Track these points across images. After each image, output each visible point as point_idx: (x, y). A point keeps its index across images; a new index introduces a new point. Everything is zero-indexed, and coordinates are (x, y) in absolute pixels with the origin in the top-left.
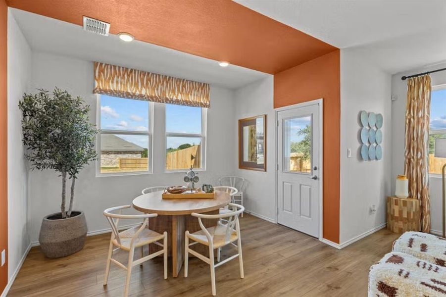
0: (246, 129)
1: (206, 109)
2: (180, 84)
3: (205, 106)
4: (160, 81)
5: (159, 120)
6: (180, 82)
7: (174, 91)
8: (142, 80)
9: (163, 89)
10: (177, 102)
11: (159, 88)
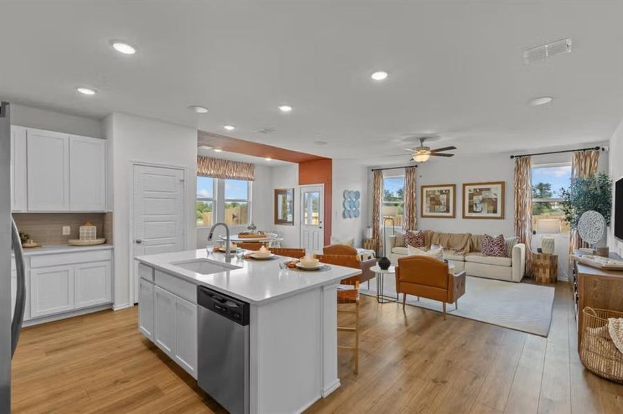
0: (280, 197)
1: (252, 182)
2: (235, 165)
3: (251, 180)
4: (222, 164)
7: (231, 171)
8: (211, 164)
9: (225, 169)
10: (233, 178)
11: (222, 169)
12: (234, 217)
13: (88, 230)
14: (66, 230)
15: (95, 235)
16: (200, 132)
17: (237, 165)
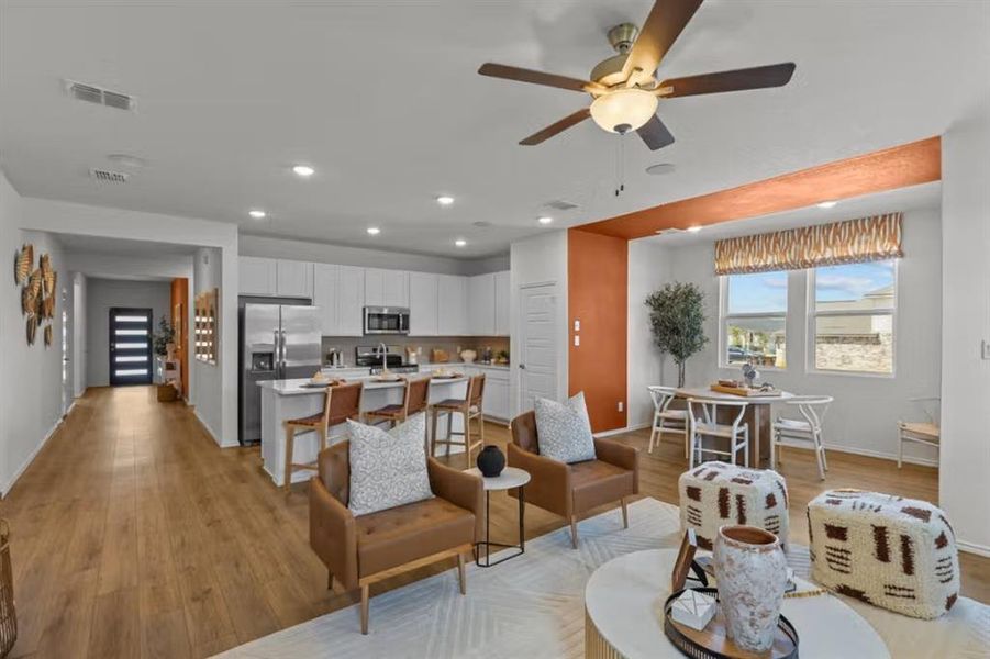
2: (829, 233)
4: (793, 238)
5: (797, 293)
6: (829, 229)
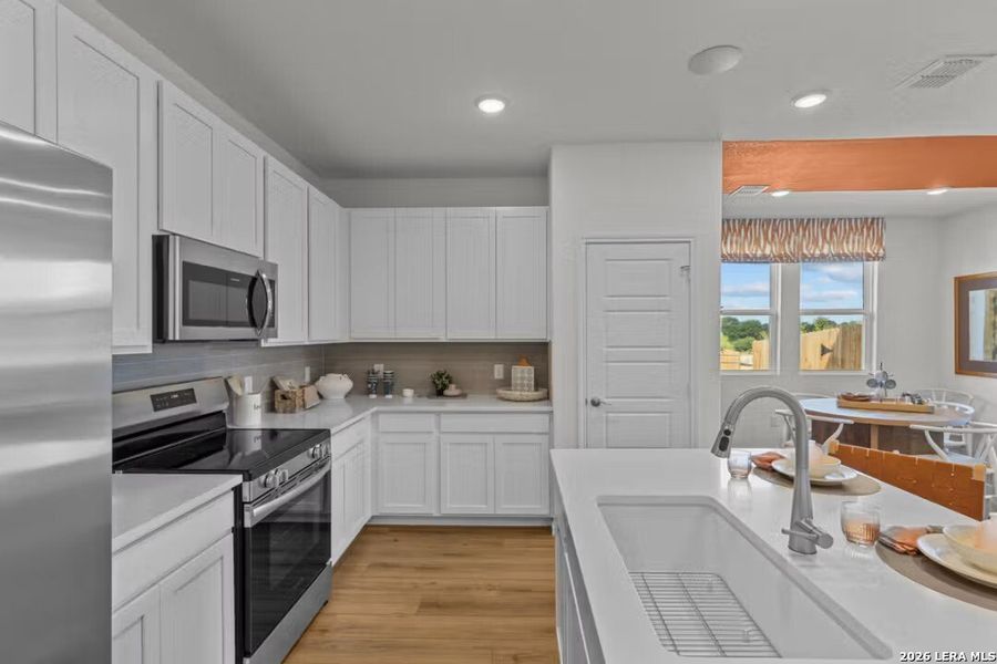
1: (876, 263)
3: (876, 257)
7: (816, 242)
8: (766, 233)
9: (799, 239)
10: (822, 259)
11: (792, 242)
12: (824, 350)
13: (524, 373)
14: (498, 371)
15: (533, 383)
16: (727, 147)
17: (832, 225)
